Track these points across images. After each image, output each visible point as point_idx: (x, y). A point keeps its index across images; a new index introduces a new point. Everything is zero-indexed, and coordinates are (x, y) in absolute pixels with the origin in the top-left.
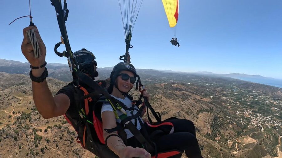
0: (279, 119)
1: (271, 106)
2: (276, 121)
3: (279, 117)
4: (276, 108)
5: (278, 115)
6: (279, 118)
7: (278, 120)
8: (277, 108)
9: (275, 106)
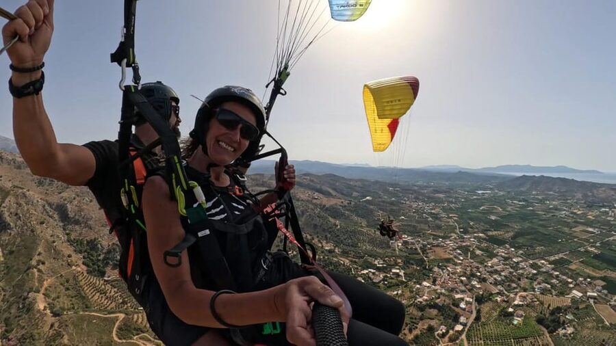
0: (595, 267)
1: (576, 222)
2: (575, 275)
3: (596, 257)
4: (591, 227)
5: (593, 249)
6: (597, 263)
7: (588, 271)
8: (595, 228)
9: (589, 223)
